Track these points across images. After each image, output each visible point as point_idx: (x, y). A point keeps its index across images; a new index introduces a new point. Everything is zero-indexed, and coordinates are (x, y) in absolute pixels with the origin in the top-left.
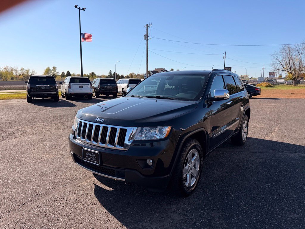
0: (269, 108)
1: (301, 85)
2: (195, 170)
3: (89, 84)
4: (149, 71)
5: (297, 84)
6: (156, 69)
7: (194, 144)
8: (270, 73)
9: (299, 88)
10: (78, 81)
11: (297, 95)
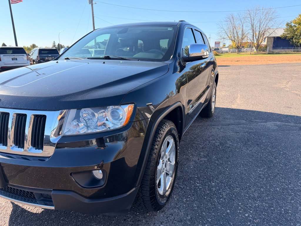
0: (222, 74)
1: (243, 53)
2: (170, 165)
3: (25, 55)
4: (98, 43)
5: (239, 52)
6: (105, 40)
7: (169, 128)
8: (215, 42)
9: (242, 56)
10: (11, 51)
11: (242, 62)
